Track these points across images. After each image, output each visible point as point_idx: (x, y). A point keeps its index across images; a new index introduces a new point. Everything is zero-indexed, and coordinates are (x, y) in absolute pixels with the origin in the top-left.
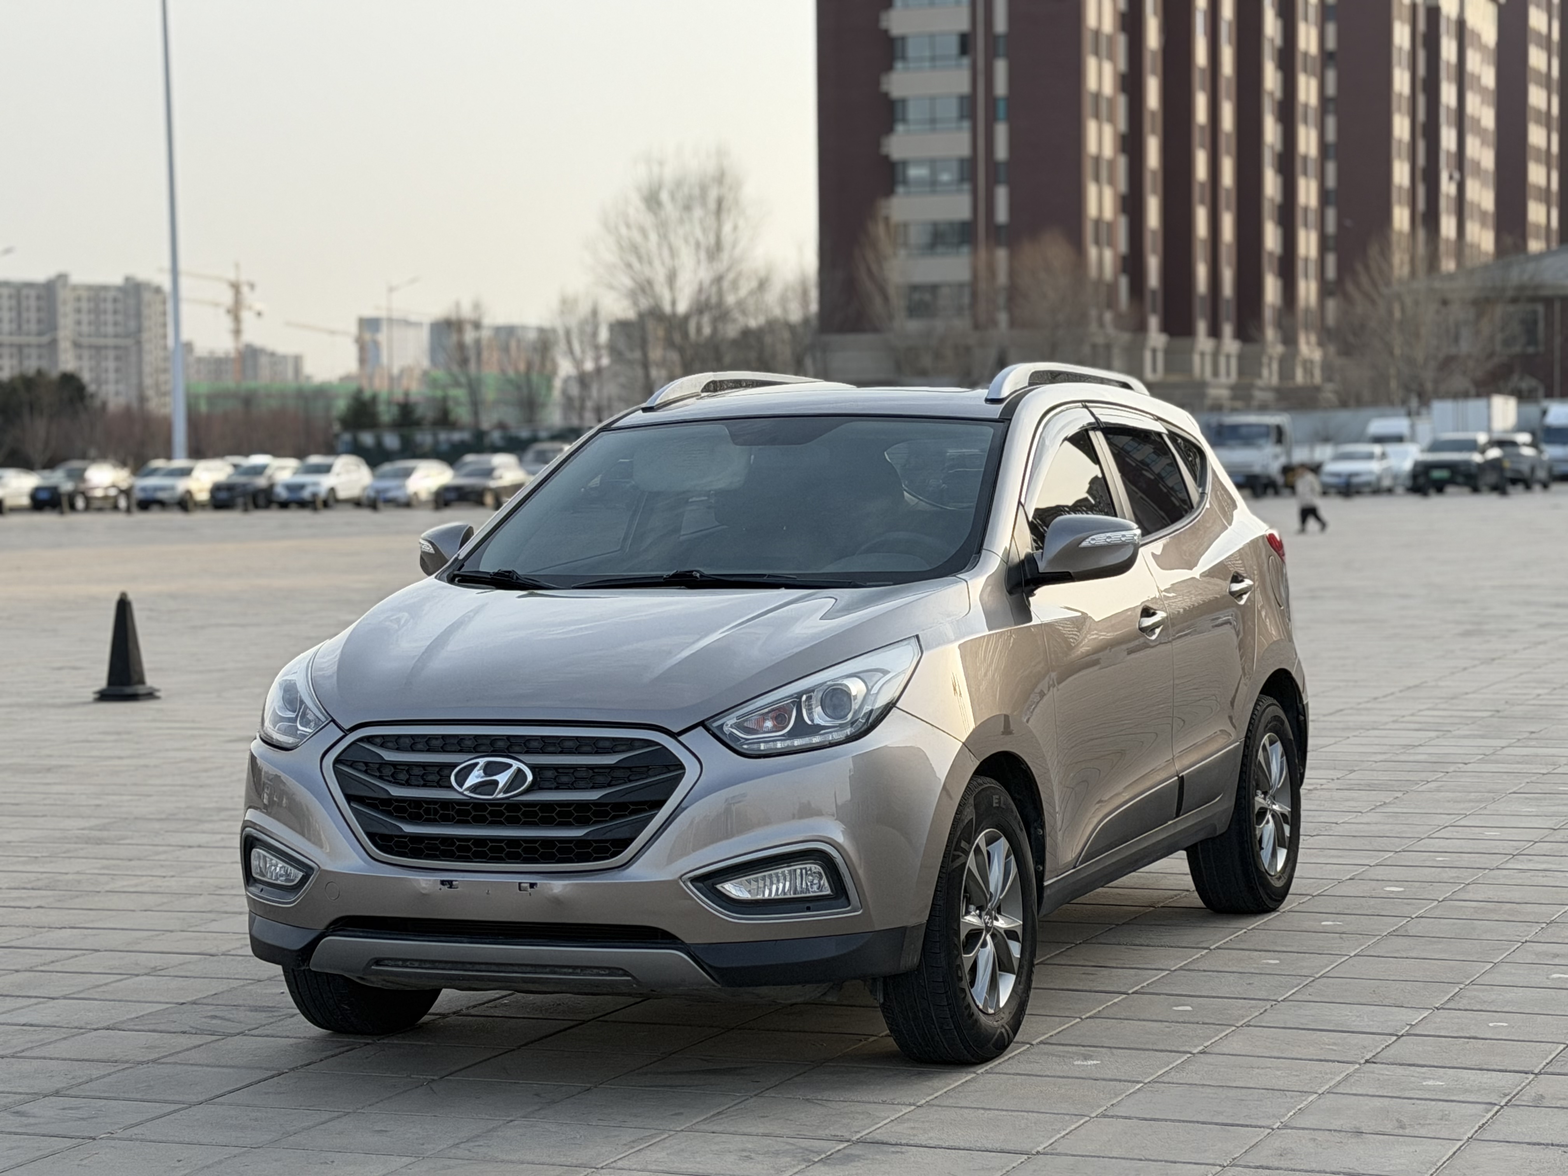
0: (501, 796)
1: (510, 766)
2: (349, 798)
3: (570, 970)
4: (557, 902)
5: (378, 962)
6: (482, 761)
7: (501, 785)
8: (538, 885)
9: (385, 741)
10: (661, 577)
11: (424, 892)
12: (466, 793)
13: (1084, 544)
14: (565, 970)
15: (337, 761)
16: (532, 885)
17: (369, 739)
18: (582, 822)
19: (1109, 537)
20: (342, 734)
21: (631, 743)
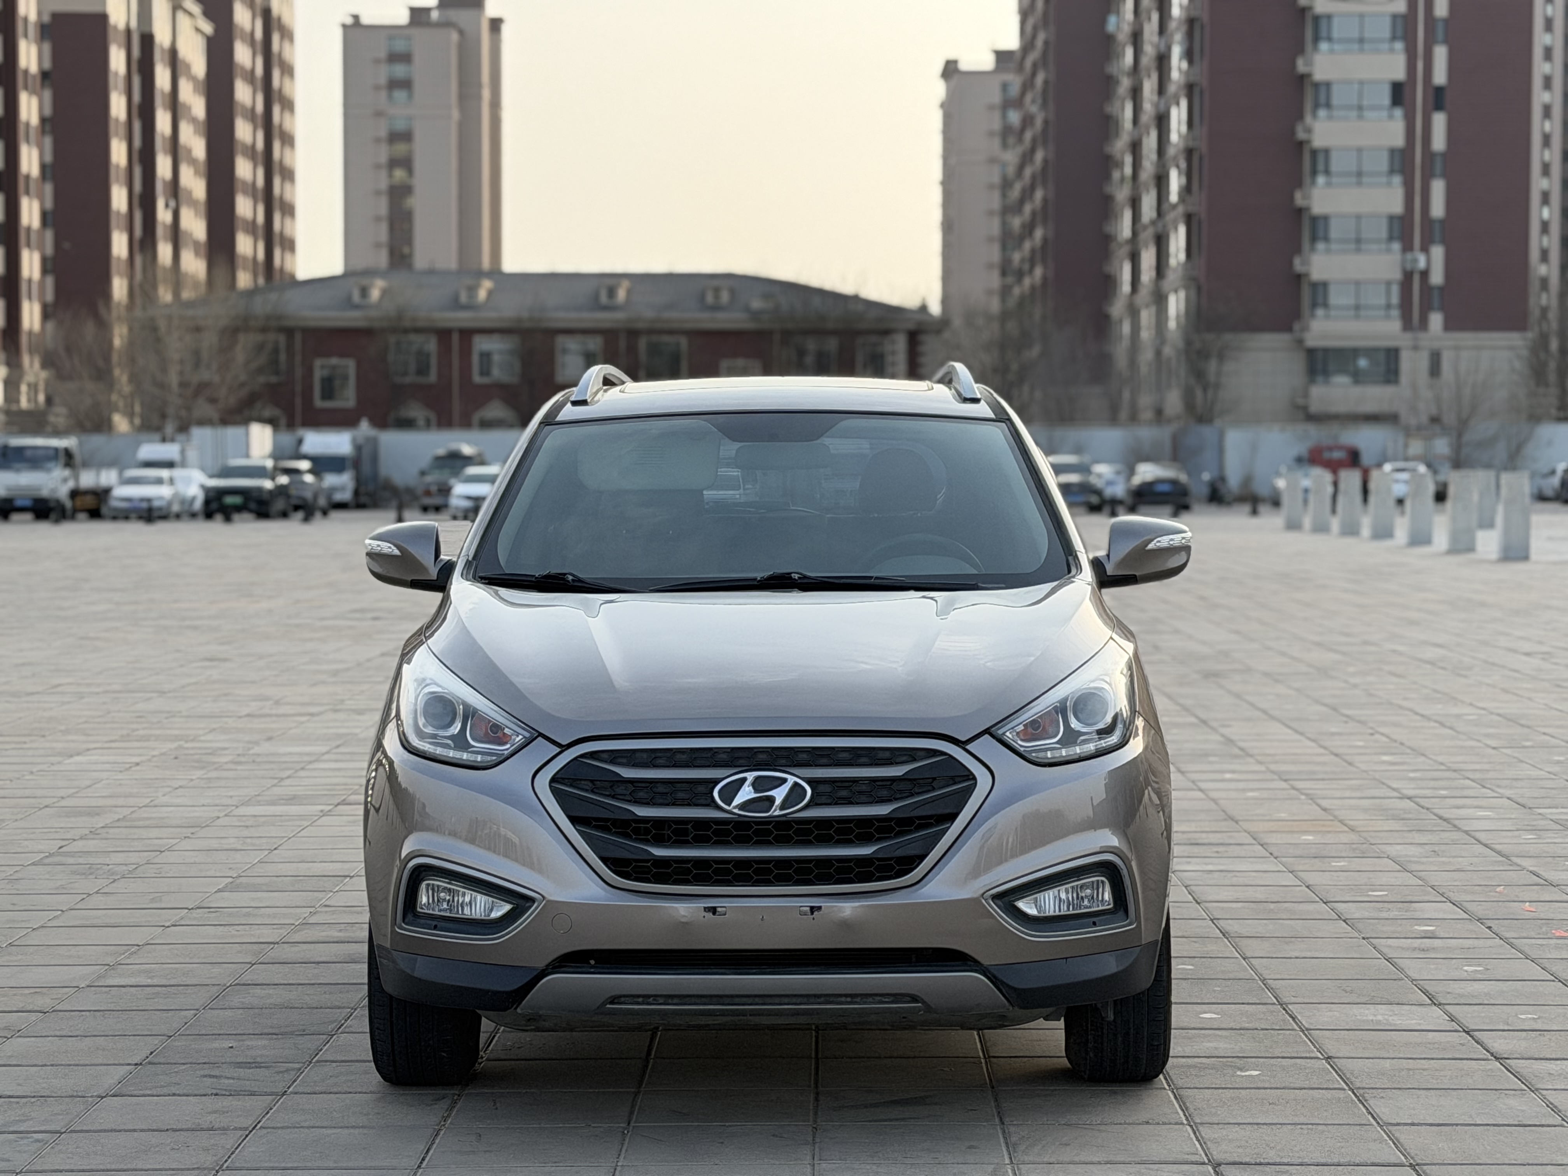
0: (777, 813)
1: (784, 781)
2: (574, 820)
3: (849, 999)
4: (846, 925)
5: (614, 1000)
6: (750, 776)
7: (778, 801)
8: (823, 908)
9: (615, 757)
10: (755, 579)
11: (684, 920)
12: (736, 811)
13: (1151, 546)
14: (843, 999)
15: (553, 780)
16: (813, 909)
17: (593, 755)
18: (865, 839)
19: (1172, 540)
20: (558, 750)
21: (911, 754)
